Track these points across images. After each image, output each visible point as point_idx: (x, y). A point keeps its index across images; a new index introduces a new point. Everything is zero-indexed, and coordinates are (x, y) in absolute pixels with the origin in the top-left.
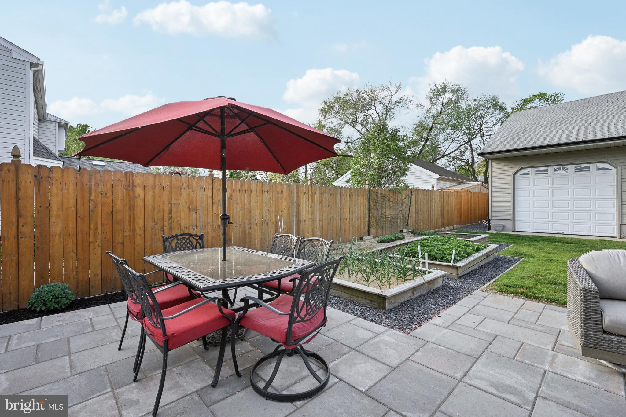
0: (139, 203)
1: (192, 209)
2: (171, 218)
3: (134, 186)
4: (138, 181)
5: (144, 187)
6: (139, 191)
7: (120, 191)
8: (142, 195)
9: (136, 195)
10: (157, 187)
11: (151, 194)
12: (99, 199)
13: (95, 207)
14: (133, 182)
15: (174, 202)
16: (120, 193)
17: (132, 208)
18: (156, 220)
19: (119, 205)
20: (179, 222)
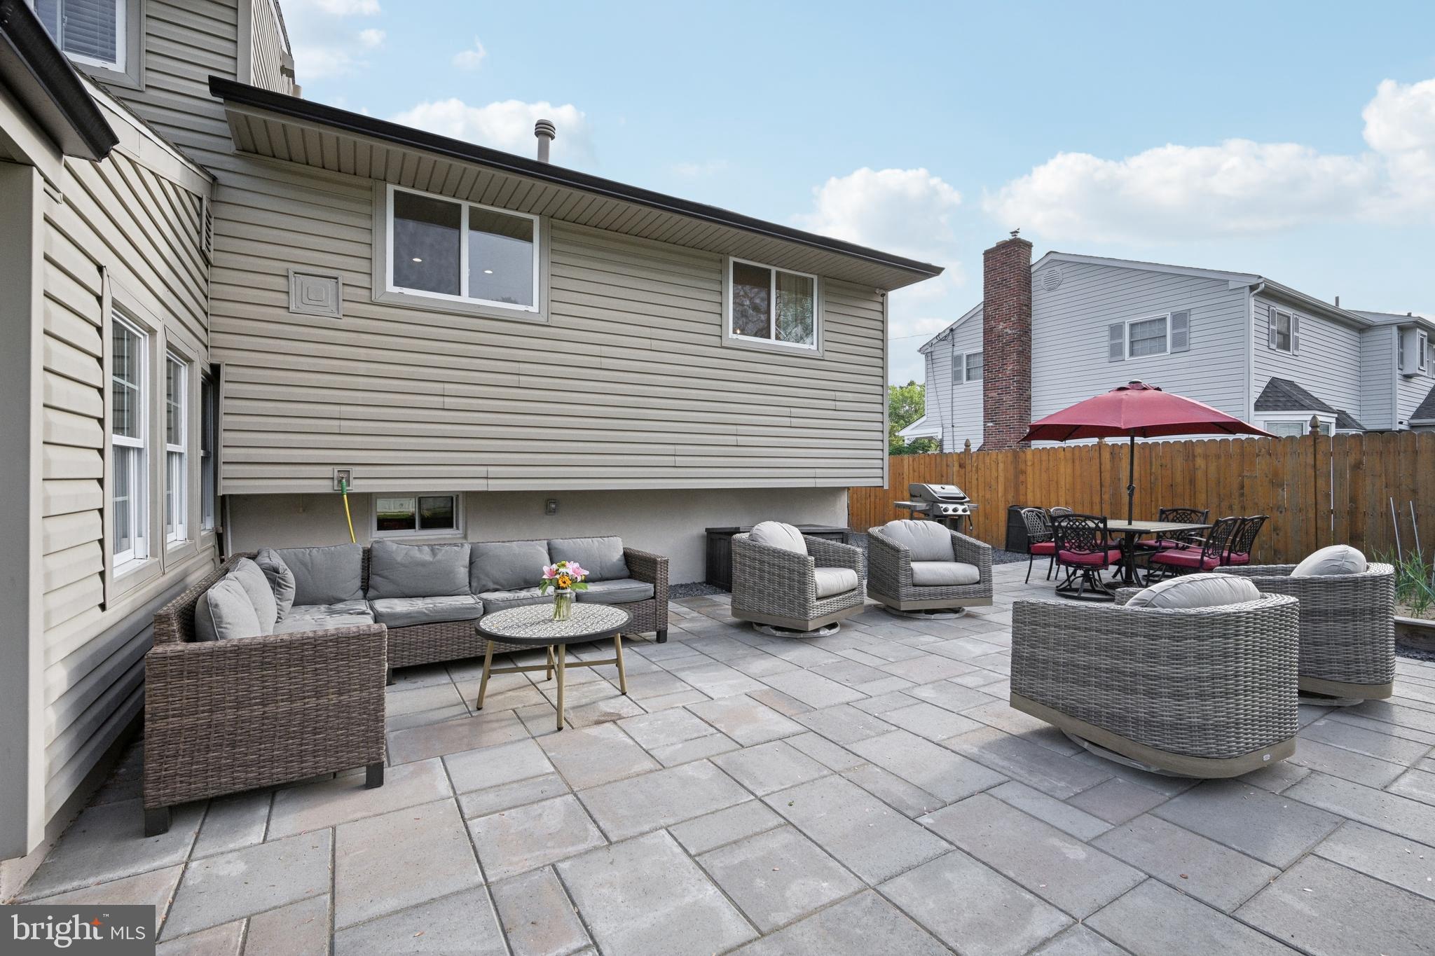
0: (1200, 474)
1: (1276, 482)
2: (1242, 495)
3: (1194, 456)
4: (1199, 450)
5: (1206, 457)
6: (1200, 462)
7: (1179, 463)
8: (1203, 466)
9: (1197, 466)
10: (1223, 456)
11: (1215, 464)
12: (1159, 472)
13: (1156, 479)
14: (1193, 452)
15: (1246, 473)
16: (1179, 465)
17: (1192, 482)
18: (1222, 496)
19: (1179, 478)
20: (1256, 500)
